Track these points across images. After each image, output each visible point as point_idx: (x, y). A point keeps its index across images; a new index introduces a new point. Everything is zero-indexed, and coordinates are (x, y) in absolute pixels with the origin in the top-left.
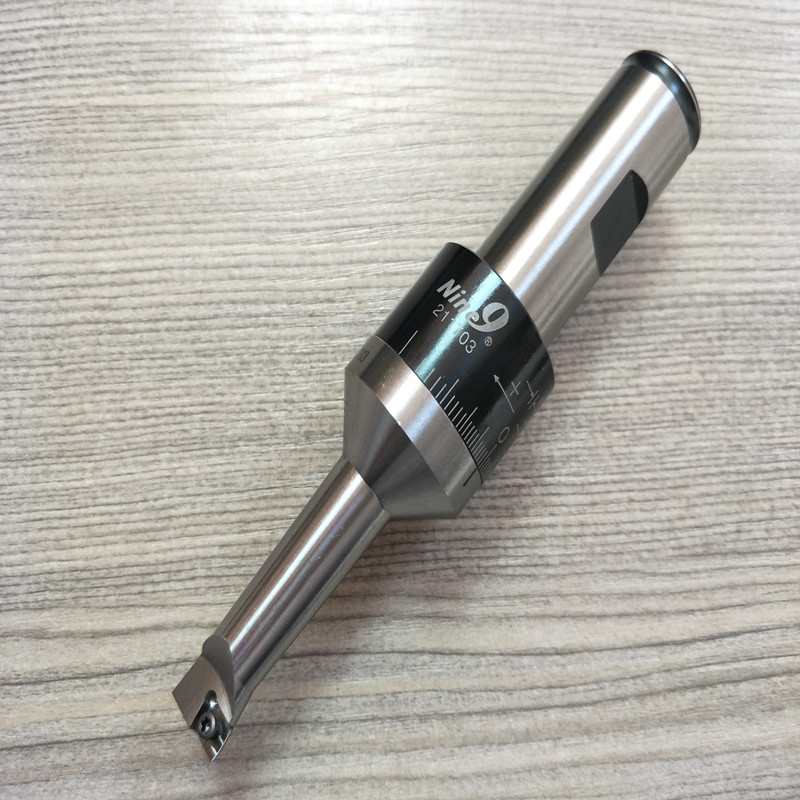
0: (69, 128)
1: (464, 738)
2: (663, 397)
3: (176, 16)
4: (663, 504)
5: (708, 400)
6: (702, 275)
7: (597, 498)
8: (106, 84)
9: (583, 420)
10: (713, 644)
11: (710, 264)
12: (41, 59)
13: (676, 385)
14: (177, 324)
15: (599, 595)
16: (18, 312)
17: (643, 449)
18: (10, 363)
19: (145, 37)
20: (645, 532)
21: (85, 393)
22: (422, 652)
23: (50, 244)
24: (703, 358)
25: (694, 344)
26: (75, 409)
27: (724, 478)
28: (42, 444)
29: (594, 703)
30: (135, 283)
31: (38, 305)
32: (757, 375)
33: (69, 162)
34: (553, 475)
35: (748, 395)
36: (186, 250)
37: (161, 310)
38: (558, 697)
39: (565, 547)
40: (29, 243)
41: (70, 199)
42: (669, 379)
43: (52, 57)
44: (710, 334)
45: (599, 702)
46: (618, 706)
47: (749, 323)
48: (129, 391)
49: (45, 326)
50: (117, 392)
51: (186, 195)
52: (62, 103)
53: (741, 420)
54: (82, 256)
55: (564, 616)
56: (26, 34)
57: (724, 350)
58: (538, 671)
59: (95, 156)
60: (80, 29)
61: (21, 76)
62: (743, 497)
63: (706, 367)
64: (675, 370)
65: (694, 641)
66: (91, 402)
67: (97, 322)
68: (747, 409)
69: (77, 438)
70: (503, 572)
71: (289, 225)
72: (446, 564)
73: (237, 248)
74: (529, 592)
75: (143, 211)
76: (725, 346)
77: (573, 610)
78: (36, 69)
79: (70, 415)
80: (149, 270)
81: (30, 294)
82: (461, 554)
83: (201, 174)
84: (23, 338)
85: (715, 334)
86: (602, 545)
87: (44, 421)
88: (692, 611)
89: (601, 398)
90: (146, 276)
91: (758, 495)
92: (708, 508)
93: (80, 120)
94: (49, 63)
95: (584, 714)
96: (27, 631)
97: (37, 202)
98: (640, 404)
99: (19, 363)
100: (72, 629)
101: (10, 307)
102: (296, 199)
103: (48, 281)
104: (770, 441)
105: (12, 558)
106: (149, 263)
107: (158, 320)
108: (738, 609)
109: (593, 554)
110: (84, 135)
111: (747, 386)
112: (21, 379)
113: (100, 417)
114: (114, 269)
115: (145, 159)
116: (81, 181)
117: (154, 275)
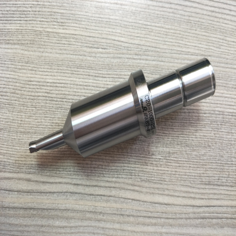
0: (39, 37)
1: (139, 222)
2: (202, 139)
3: (71, 5)
4: (199, 169)
5: (215, 142)
6: (218, 105)
7: (181, 165)
8: (51, 25)
9: (179, 143)
10: (208, 208)
11: (221, 103)
12: (32, 14)
13: (207, 136)
14: (68, 100)
15: (178, 191)
16: (24, 91)
17: (195, 153)
18: (22, 105)
19: (62, 11)
20: (193, 176)
21: (42, 117)
22: (129, 199)
23: (33, 72)
24: (215, 130)
25: (213, 125)
26: (39, 121)
27: (217, 164)
28: (30, 129)
29: (174, 219)
30: (57, 87)
31: (30, 90)
32: (230, 136)
33: (39, 48)
34: (169, 157)
35: (227, 142)
36: (72, 79)
37: (64, 96)
38: (164, 215)
39: (171, 177)
40: (28, 71)
41: (39, 59)
42: (205, 134)
43: (35, 14)
44: (218, 123)
45: (175, 218)
46: (180, 220)
47: (230, 121)
48: (54, 118)
49: (32, 96)
50: (51, 117)
51: (72, 62)
52: (37, 29)
53: (224, 149)
54: (42, 77)
55: (168, 195)
56: (27, 6)
57: (222, 128)
58: (159, 208)
59: (47, 47)
60: (43, 6)
61: (25, 19)
62: (221, 170)
63: (216, 132)
64: (207, 132)
65: (202, 206)
66: (44, 119)
67: (46, 97)
68: (226, 146)
69: (40, 129)
70: (153, 181)
71: (101, 75)
72: (138, 177)
73: (86, 80)
74: (159, 187)
75: (60, 66)
76: (222, 127)
77: (171, 194)
78: (30, 17)
79: (38, 122)
80: (61, 83)
81: (28, 86)
82: (142, 175)
83: (77, 56)
84: (25, 99)
85: (220, 123)
86: (180, 178)
87: (31, 123)
88: (203, 199)
89: (185, 137)
90: (60, 85)
91: (225, 170)
92: (211, 172)
93: (42, 35)
94: (34, 16)
95: (171, 221)
96: (26, 179)
97: (30, 59)
98: (196, 140)
99: (24, 106)
100: (37, 180)
101: (22, 89)
102: (104, 68)
103: (33, 83)
104: (231, 156)
105: (22, 159)
106: (61, 81)
107: (63, 99)
108: (216, 200)
109: (178, 180)
110: (44, 40)
111: (227, 139)
112: (25, 110)
113: (46, 124)
114: (51, 82)
115: (61, 50)
116: (42, 54)
117: (63, 85)
